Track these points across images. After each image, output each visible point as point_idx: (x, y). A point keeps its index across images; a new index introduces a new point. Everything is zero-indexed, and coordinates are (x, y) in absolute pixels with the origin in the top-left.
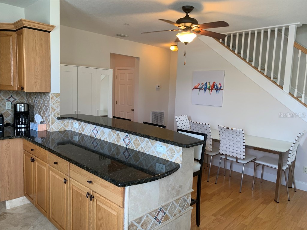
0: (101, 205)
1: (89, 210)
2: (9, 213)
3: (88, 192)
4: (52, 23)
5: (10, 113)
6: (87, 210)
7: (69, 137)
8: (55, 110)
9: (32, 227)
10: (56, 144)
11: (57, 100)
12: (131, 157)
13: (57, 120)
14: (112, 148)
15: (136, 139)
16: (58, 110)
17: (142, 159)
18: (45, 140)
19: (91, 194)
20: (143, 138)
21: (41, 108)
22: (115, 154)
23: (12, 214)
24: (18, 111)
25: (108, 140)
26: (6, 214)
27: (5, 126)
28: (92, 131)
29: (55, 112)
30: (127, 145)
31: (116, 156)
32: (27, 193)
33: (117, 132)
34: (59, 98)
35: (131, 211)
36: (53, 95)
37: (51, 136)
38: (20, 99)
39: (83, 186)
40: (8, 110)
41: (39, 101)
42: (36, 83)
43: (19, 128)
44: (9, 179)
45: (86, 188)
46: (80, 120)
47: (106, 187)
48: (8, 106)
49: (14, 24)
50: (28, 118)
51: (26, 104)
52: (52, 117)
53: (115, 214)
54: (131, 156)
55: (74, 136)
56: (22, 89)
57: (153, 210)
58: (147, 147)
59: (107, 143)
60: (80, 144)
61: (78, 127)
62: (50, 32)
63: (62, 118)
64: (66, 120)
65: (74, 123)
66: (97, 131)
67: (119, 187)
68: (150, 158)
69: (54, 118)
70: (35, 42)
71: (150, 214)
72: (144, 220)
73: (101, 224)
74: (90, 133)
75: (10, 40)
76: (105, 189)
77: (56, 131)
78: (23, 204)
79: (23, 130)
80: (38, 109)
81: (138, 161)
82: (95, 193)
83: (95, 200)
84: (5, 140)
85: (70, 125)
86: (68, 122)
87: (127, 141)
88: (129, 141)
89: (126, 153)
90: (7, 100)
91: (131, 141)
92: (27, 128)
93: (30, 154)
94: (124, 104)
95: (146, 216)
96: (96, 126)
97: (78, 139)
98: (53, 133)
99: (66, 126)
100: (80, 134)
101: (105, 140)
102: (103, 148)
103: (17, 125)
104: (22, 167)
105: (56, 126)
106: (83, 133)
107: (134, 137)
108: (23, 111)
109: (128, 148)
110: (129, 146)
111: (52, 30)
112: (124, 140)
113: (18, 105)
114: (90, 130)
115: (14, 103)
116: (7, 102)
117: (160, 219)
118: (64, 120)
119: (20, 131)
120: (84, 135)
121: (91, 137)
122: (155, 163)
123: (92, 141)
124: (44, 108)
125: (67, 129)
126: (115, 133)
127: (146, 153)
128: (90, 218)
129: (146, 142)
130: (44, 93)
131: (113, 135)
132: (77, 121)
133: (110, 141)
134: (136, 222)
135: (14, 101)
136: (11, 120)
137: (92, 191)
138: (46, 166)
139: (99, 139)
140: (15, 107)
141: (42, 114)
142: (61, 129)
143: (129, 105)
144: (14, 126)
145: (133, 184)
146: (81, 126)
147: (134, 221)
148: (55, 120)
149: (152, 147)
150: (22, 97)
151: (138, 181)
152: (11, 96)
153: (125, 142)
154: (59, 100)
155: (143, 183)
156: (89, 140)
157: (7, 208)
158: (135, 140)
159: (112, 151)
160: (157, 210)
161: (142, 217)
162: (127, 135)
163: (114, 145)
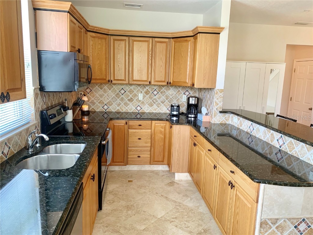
0: (240, 195)
1: (230, 197)
2: (176, 183)
3: (230, 181)
4: (222, 26)
5: (185, 104)
6: (229, 197)
7: (229, 131)
8: (218, 104)
9: (189, 198)
10: (216, 134)
11: (221, 95)
12: (283, 160)
13: (219, 113)
14: (266, 147)
15: (291, 142)
16: (221, 104)
17: (295, 163)
18: (208, 129)
19: (233, 183)
20: (298, 141)
21: (207, 101)
22: (267, 153)
23: (178, 184)
24: (190, 103)
25: (262, 138)
26: (174, 183)
27: (181, 115)
28: (248, 127)
29: (218, 106)
30: (280, 147)
31: (269, 156)
32: (190, 171)
33: (272, 131)
34: (222, 93)
35: (264, 209)
36: (217, 91)
37: (212, 127)
38: (193, 93)
39: (228, 175)
40: (183, 102)
41: (207, 95)
42: (204, 80)
43: (190, 117)
44: (178, 156)
45: (230, 177)
46: (240, 115)
47: (244, 180)
48: (184, 99)
49: (192, 31)
50: (197, 109)
51: (197, 97)
52: (215, 111)
53: (250, 207)
54: (284, 158)
55: (233, 130)
56: (193, 85)
57: (292, 217)
58: (302, 152)
59: (261, 141)
60: (238, 138)
61: (237, 122)
62: (219, 34)
63: (223, 112)
64: (227, 114)
65: (234, 117)
66: (253, 127)
67: (254, 182)
68: (304, 165)
69: (217, 111)
70: (207, 45)
71: (289, 219)
72: (280, 224)
73: (238, 212)
74: (247, 129)
75: (188, 45)
76: (243, 181)
77: (218, 123)
78: (186, 179)
79: (193, 119)
80: (205, 102)
81: (290, 165)
82: (236, 183)
83: (235, 189)
84: (178, 125)
85: (230, 119)
86: (229, 116)
87: (281, 142)
88: (283, 143)
89: (279, 155)
90: (184, 93)
91: (285, 143)
92: (196, 117)
93: (194, 139)
94: (300, 101)
95: (283, 220)
96: (253, 123)
97: (236, 133)
98: (214, 124)
99: (226, 120)
100: (238, 129)
101: (260, 138)
102: (257, 145)
103: (188, 114)
104: (188, 150)
105: (218, 119)
106: (241, 128)
107: (289, 140)
108: (194, 103)
109: (282, 150)
110: (283, 148)
111: (221, 31)
112: (278, 140)
113: (190, 98)
114: (247, 126)
115: (188, 97)
116: (184, 96)
117: (302, 230)
118: (225, 114)
119: (190, 120)
120: (241, 130)
121: (247, 133)
122: (309, 172)
123: (248, 136)
124: (209, 102)
125: (227, 123)
126: (270, 133)
127: (300, 158)
128: (230, 204)
129: (301, 147)
130: (211, 89)
131: (267, 133)
132: (237, 116)
133: (264, 139)
134: (271, 221)
135: (189, 94)
136: (185, 110)
137: (233, 181)
138: (203, 151)
139: (254, 136)
140: (188, 99)
141: (207, 107)
142: (222, 121)
143: (306, 103)
144: (186, 115)
145: (269, 183)
146: (239, 121)
147: (268, 219)
148: (217, 113)
149: (308, 153)
150: (195, 91)
151: (275, 182)
152: (187, 90)
153: (278, 143)
154: (222, 96)
155: (281, 185)
156: (245, 136)
157: (176, 179)
158: (289, 143)
159: (265, 150)
160: (298, 219)
161: (278, 219)
162: (281, 136)
163: (268, 144)
